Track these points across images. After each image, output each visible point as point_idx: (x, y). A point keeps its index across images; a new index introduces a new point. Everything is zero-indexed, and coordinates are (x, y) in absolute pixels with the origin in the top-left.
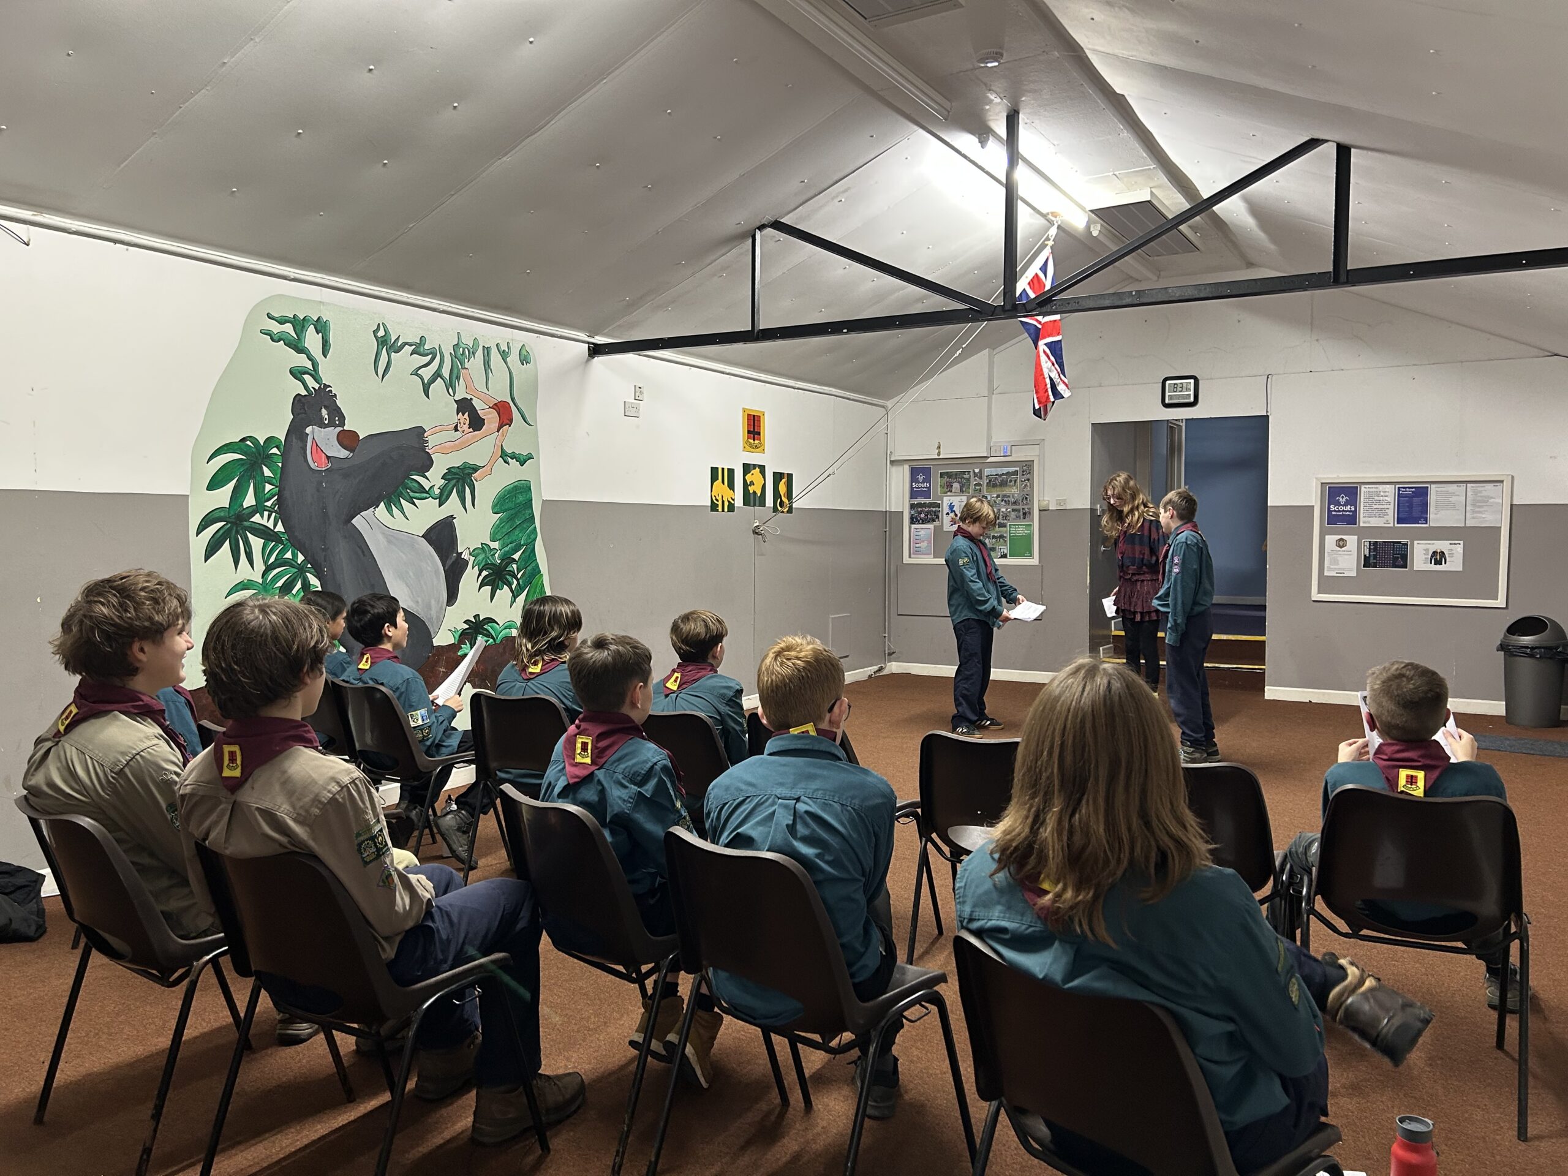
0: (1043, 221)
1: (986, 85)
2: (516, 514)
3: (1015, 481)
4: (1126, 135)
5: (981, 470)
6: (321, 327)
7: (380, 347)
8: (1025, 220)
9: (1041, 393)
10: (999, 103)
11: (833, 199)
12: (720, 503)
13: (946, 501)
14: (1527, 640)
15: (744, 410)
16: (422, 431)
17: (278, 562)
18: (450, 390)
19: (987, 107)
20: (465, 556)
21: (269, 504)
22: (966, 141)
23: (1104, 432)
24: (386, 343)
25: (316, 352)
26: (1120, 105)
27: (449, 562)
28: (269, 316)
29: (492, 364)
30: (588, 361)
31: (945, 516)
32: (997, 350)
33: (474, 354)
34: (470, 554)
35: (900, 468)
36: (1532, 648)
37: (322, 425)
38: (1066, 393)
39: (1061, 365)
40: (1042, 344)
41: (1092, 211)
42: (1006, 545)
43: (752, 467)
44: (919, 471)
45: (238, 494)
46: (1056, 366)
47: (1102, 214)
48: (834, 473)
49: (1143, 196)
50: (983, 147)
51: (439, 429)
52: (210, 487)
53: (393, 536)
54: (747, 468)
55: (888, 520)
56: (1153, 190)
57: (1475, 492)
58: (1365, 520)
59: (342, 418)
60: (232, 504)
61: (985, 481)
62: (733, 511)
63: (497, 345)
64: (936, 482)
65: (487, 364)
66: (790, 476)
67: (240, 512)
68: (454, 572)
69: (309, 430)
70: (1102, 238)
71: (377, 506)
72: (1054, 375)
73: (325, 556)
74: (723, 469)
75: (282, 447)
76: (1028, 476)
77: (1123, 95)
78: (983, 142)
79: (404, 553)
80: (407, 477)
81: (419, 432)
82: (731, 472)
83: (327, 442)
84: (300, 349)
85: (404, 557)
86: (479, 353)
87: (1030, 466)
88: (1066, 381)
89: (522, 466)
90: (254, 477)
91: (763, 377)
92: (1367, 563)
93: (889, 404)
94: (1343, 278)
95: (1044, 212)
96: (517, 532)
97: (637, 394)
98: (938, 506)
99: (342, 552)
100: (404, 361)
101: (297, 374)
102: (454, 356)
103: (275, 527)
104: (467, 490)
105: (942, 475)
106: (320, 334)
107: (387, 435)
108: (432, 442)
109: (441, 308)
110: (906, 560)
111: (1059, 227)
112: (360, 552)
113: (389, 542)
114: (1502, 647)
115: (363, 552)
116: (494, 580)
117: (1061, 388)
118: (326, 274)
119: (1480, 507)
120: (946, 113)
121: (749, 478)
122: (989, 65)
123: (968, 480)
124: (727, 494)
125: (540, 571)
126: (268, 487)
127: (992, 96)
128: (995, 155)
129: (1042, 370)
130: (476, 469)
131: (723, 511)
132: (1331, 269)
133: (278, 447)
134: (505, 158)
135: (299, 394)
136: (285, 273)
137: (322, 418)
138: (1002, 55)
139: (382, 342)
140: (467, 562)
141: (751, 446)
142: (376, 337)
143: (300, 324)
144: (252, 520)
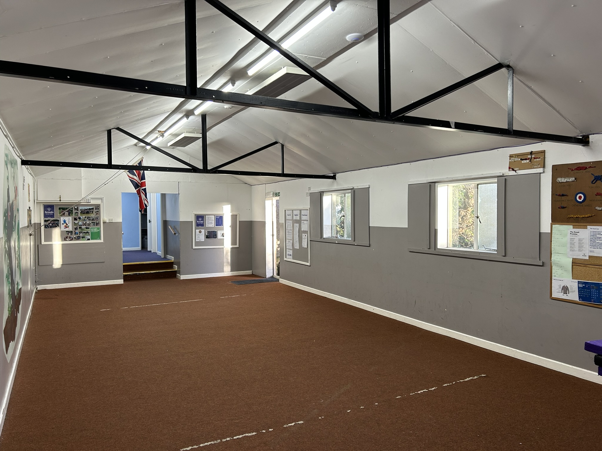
13: (62, 219)
31: (61, 225)
35: (38, 205)
42: (90, 235)
55: (36, 227)
58: (207, 225)
61: (79, 212)
64: (57, 212)
76: (98, 210)
87: (99, 206)
92: (207, 238)
93: (36, 179)
105: (60, 209)
110: (43, 243)
121: (29, 212)
123: (72, 211)
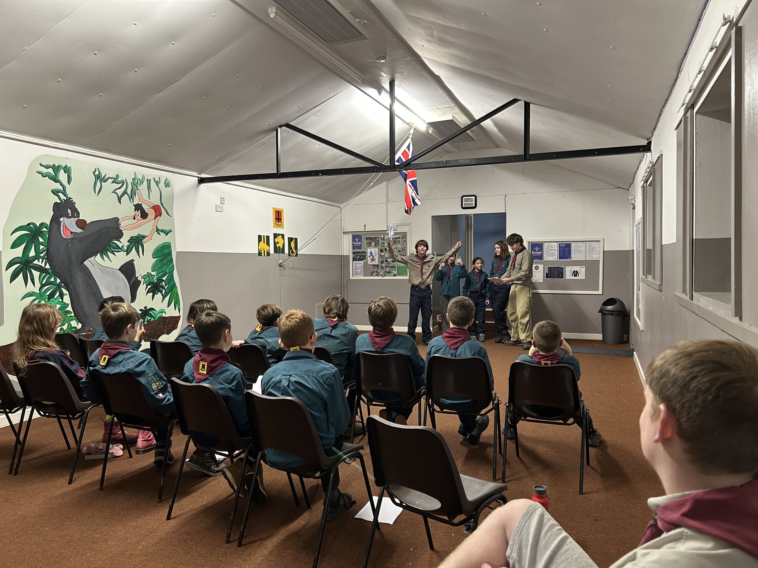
0: (407, 126)
1: (380, 69)
2: (164, 258)
3: (399, 241)
4: (441, 91)
5: (384, 237)
6: (67, 170)
7: (97, 180)
8: (399, 126)
9: (408, 203)
10: (386, 77)
11: (313, 115)
12: (263, 252)
13: (369, 250)
14: (610, 308)
15: (274, 208)
16: (118, 219)
17: (47, 283)
18: (131, 200)
19: (381, 78)
20: (140, 279)
21: (42, 255)
22: (373, 92)
23: (437, 219)
24: (99, 178)
25: (65, 181)
26: (438, 80)
27: (132, 282)
28: (41, 165)
29: (151, 187)
30: (198, 186)
31: (368, 257)
32: (390, 182)
33: (142, 183)
34: (142, 278)
35: (348, 235)
36: (613, 311)
37: (68, 217)
38: (419, 203)
39: (417, 191)
40: (408, 181)
41: (428, 123)
42: (396, 270)
43: (278, 235)
44: (356, 237)
45: (26, 250)
46: (414, 191)
47: (433, 125)
48: (317, 238)
49: (450, 118)
50: (380, 95)
51: (126, 218)
52: (12, 247)
53: (105, 270)
54: (276, 236)
55: (342, 260)
56: (454, 115)
57: (590, 245)
58: (546, 258)
59: (78, 214)
60: (23, 255)
62: (269, 255)
63: (154, 178)
64: (364, 242)
65: (149, 187)
66: (296, 239)
67: (27, 259)
68: (134, 286)
69: (61, 219)
70: (433, 134)
71: (96, 256)
72: (414, 195)
73: (71, 280)
74: (264, 236)
75: (48, 228)
76: (404, 239)
77: (439, 76)
78: (380, 93)
79: (110, 278)
80: (111, 241)
81: (116, 220)
82: (268, 237)
83: (71, 225)
84: (56, 181)
85: (109, 279)
86: (145, 182)
87: (405, 235)
88: (419, 197)
89: (166, 235)
90: (35, 242)
91: (282, 193)
92: (547, 276)
93: (342, 206)
94: (528, 158)
95: (408, 122)
96: (164, 267)
97: (222, 201)
98: (365, 253)
99: (79, 278)
100: (109, 186)
101: (55, 192)
102: (133, 184)
103: (45, 266)
104: (140, 247)
105: (367, 239)
106: (67, 174)
107: (100, 222)
108: (123, 225)
109: (126, 161)
110: (351, 278)
111: (415, 129)
112: (88, 278)
113: (102, 272)
114: (601, 311)
115: (89, 277)
116: (154, 290)
117: (417, 201)
118: (69, 145)
119: (591, 252)
120: (362, 80)
121: (276, 240)
122: (381, 61)
123: (378, 241)
124: (266, 247)
125: (176, 285)
126: (42, 247)
127: (383, 74)
128: (385, 98)
129: (408, 192)
130: (144, 237)
131: (264, 255)
132: (523, 153)
133: (46, 228)
134: (159, 94)
135: (56, 202)
136: (49, 144)
137: (68, 214)
138: (386, 58)
139: (97, 177)
140: (140, 282)
141: (277, 225)
142: (94, 175)
143: (56, 169)
144: (34, 263)
